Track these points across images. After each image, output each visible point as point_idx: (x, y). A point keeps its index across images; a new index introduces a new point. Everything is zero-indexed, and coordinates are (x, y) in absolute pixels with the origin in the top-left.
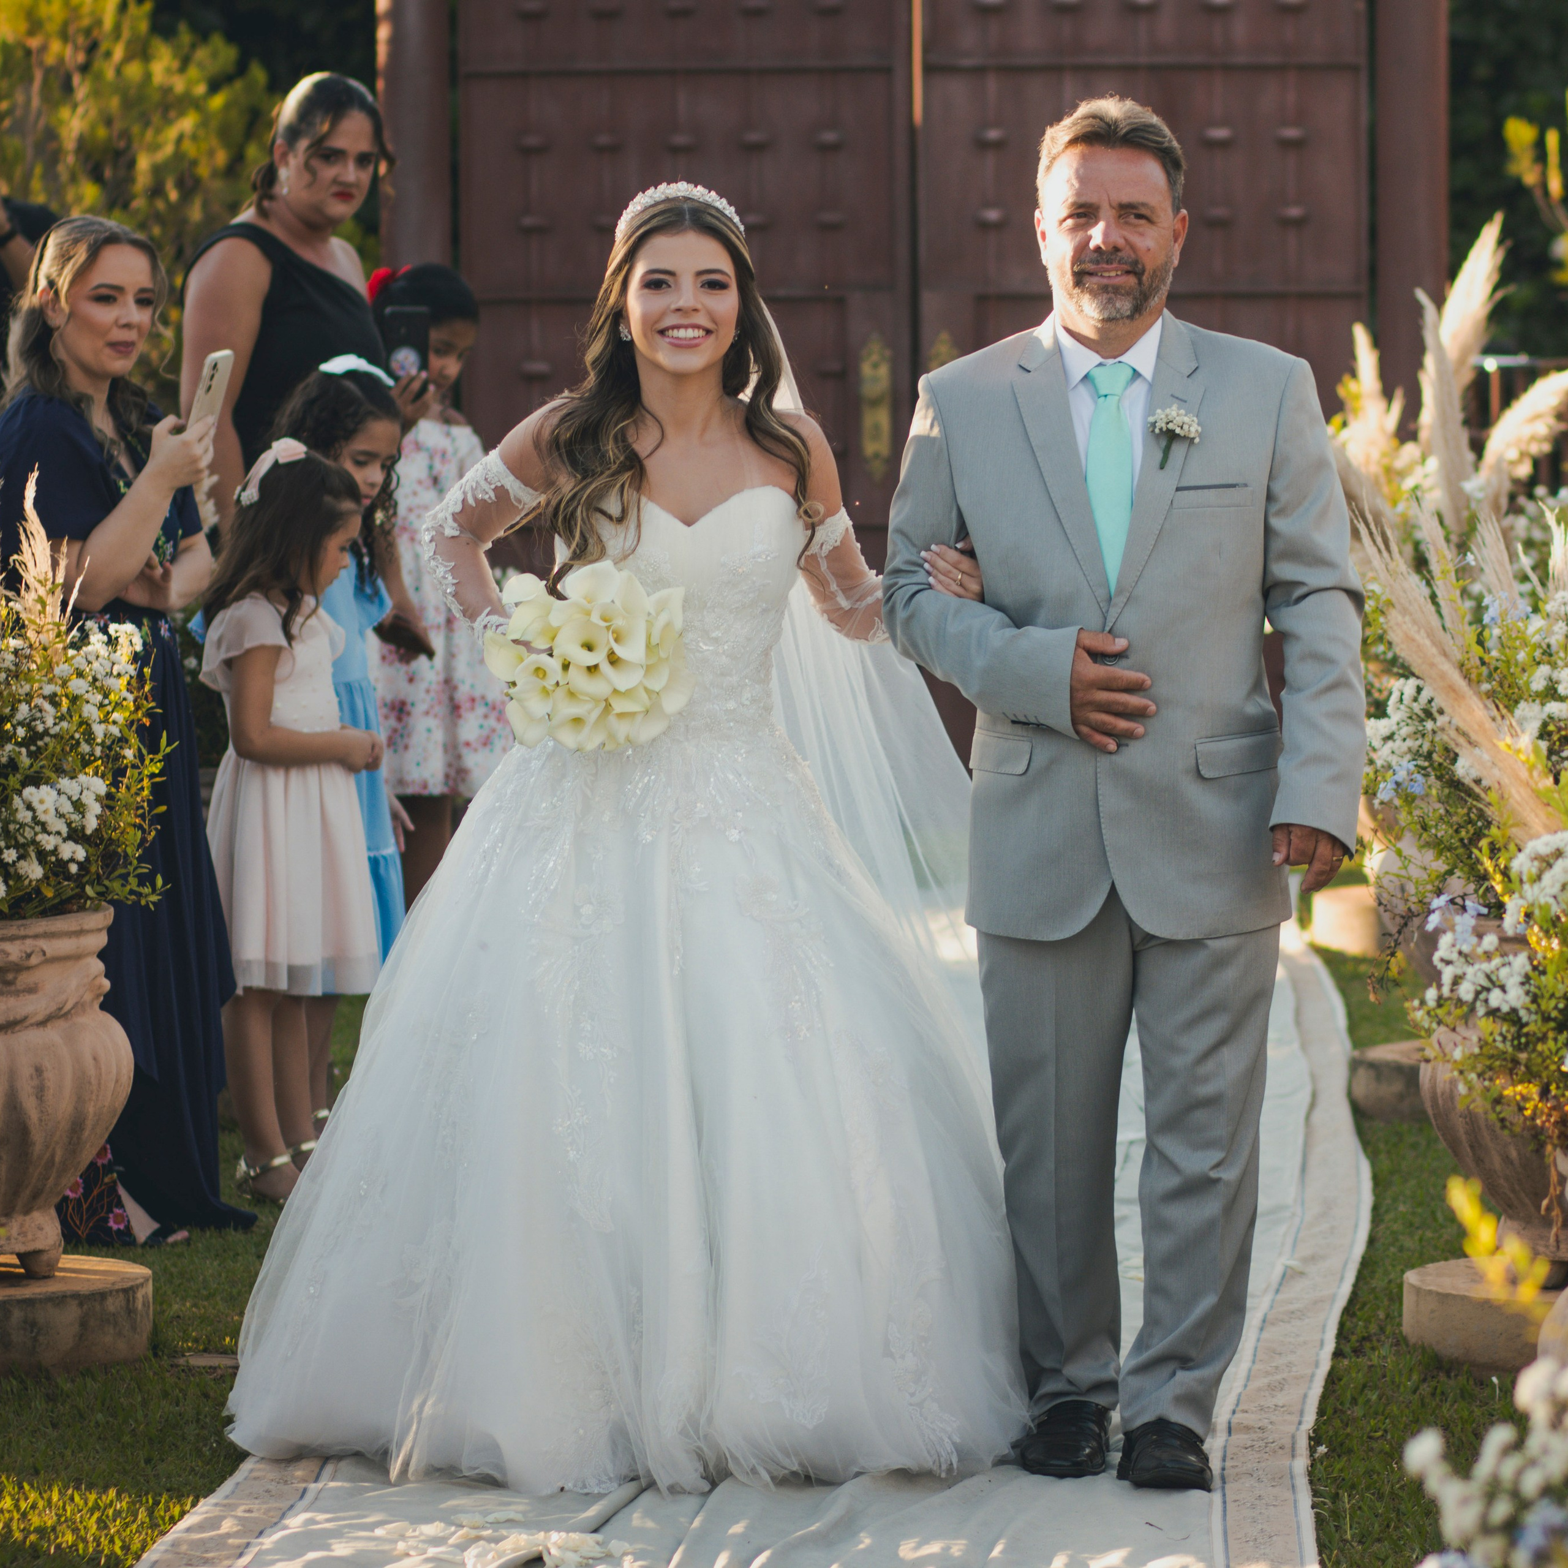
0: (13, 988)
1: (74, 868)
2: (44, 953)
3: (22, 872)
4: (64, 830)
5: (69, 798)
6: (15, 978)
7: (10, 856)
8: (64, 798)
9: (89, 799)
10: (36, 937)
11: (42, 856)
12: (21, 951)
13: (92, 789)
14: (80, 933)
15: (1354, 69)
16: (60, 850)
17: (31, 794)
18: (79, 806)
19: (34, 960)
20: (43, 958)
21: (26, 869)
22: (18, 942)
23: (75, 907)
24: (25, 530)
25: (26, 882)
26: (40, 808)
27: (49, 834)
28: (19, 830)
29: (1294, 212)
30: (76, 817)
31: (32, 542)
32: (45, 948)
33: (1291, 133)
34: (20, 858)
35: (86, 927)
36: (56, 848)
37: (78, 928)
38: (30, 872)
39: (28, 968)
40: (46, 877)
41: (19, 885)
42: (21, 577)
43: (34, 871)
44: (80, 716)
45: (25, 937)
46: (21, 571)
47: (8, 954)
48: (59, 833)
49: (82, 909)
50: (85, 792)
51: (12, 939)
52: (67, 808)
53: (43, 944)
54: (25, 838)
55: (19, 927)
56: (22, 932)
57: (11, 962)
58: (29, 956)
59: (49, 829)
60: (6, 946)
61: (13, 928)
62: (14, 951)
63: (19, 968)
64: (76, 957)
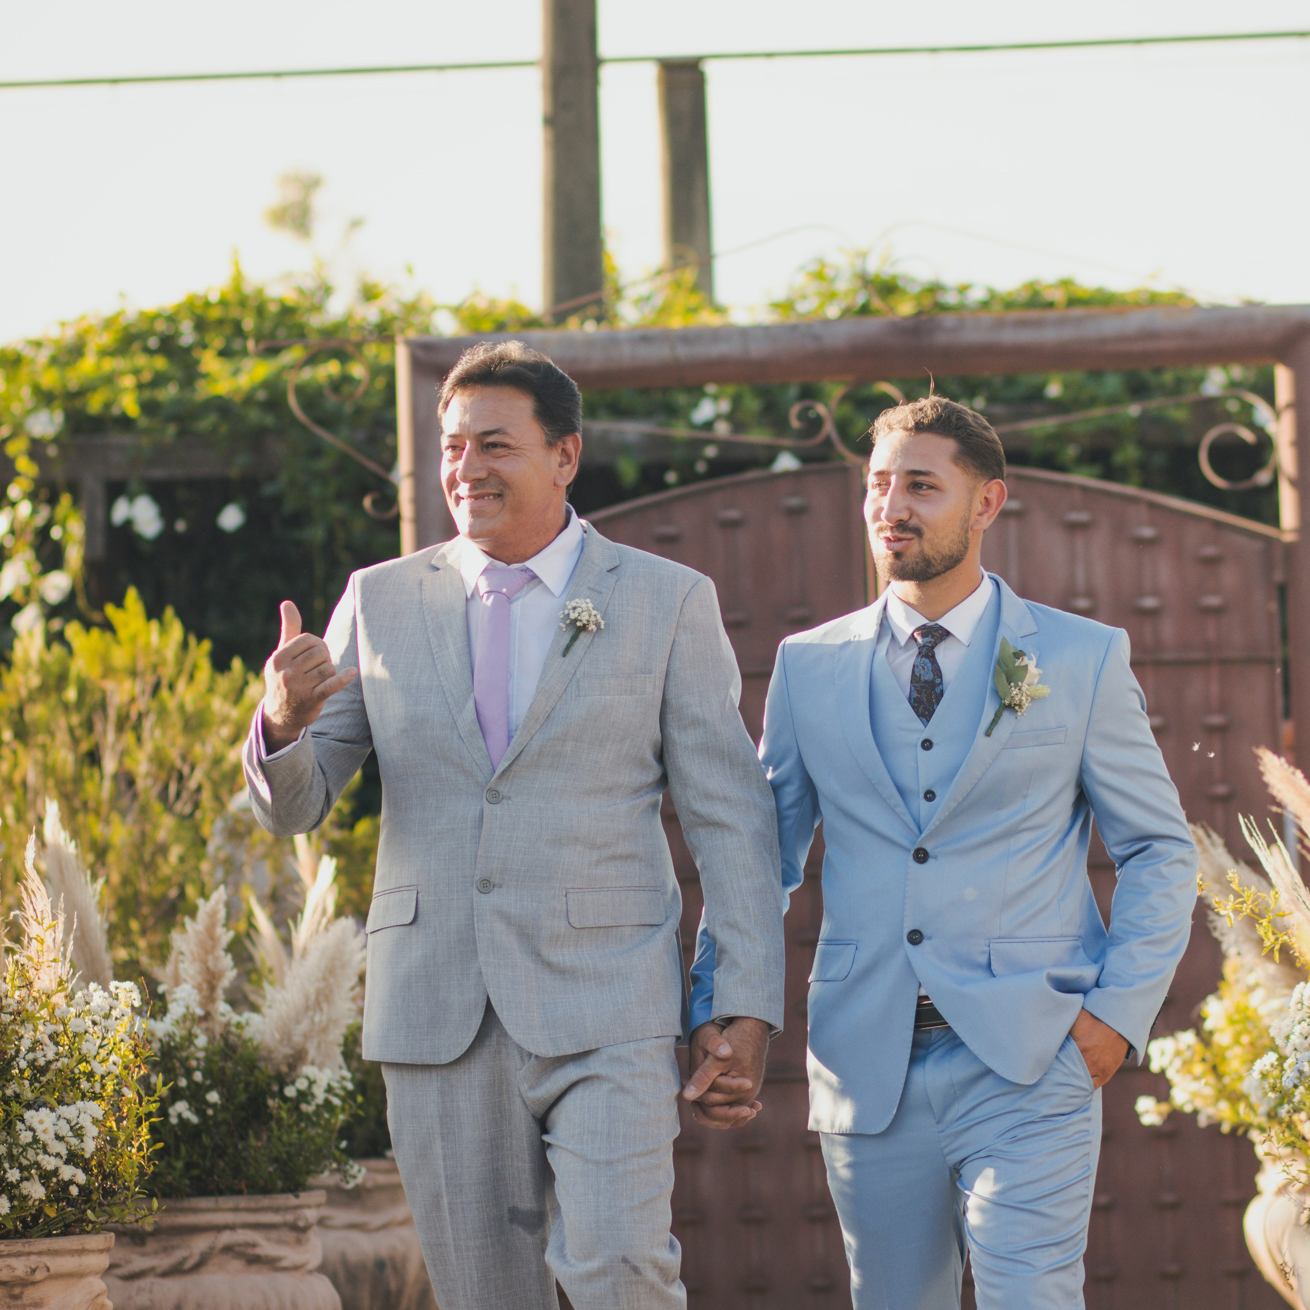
0: (19, 1302)
1: (74, 1190)
2: (48, 1270)
3: (25, 1192)
4: (64, 1152)
5: (68, 1122)
6: (22, 1293)
7: (13, 1175)
8: (63, 1122)
9: (85, 1121)
10: (40, 1253)
11: (46, 1177)
12: (26, 1266)
13: (89, 1112)
14: (82, 1252)
15: (1270, 662)
16: (60, 1171)
17: (32, 1117)
18: (78, 1132)
19: (39, 1276)
20: (47, 1274)
21: (30, 1189)
22: (23, 1258)
23: (78, 1230)
24: (26, 888)
25: (30, 1203)
26: (39, 1128)
27: (49, 1155)
28: (22, 1153)
29: (1221, 789)
30: (74, 1141)
31: (34, 900)
32: (49, 1264)
33: (1216, 720)
34: (23, 1179)
35: (87, 1247)
36: (57, 1169)
37: (80, 1247)
38: (33, 1191)
39: (33, 1283)
40: (49, 1200)
41: (24, 1204)
42: (25, 931)
43: (36, 1191)
44: (80, 1054)
45: (29, 1254)
46: (24, 925)
47: (14, 1269)
48: (58, 1155)
49: (83, 1232)
50: (82, 1114)
51: (18, 1255)
52: (65, 1130)
53: (46, 1260)
54: (28, 1159)
55: (23, 1244)
56: (27, 1249)
57: (16, 1277)
58: (34, 1271)
59: (49, 1150)
60: (13, 1262)
61: (18, 1246)
62: (20, 1266)
63: (25, 1283)
64: (78, 1275)
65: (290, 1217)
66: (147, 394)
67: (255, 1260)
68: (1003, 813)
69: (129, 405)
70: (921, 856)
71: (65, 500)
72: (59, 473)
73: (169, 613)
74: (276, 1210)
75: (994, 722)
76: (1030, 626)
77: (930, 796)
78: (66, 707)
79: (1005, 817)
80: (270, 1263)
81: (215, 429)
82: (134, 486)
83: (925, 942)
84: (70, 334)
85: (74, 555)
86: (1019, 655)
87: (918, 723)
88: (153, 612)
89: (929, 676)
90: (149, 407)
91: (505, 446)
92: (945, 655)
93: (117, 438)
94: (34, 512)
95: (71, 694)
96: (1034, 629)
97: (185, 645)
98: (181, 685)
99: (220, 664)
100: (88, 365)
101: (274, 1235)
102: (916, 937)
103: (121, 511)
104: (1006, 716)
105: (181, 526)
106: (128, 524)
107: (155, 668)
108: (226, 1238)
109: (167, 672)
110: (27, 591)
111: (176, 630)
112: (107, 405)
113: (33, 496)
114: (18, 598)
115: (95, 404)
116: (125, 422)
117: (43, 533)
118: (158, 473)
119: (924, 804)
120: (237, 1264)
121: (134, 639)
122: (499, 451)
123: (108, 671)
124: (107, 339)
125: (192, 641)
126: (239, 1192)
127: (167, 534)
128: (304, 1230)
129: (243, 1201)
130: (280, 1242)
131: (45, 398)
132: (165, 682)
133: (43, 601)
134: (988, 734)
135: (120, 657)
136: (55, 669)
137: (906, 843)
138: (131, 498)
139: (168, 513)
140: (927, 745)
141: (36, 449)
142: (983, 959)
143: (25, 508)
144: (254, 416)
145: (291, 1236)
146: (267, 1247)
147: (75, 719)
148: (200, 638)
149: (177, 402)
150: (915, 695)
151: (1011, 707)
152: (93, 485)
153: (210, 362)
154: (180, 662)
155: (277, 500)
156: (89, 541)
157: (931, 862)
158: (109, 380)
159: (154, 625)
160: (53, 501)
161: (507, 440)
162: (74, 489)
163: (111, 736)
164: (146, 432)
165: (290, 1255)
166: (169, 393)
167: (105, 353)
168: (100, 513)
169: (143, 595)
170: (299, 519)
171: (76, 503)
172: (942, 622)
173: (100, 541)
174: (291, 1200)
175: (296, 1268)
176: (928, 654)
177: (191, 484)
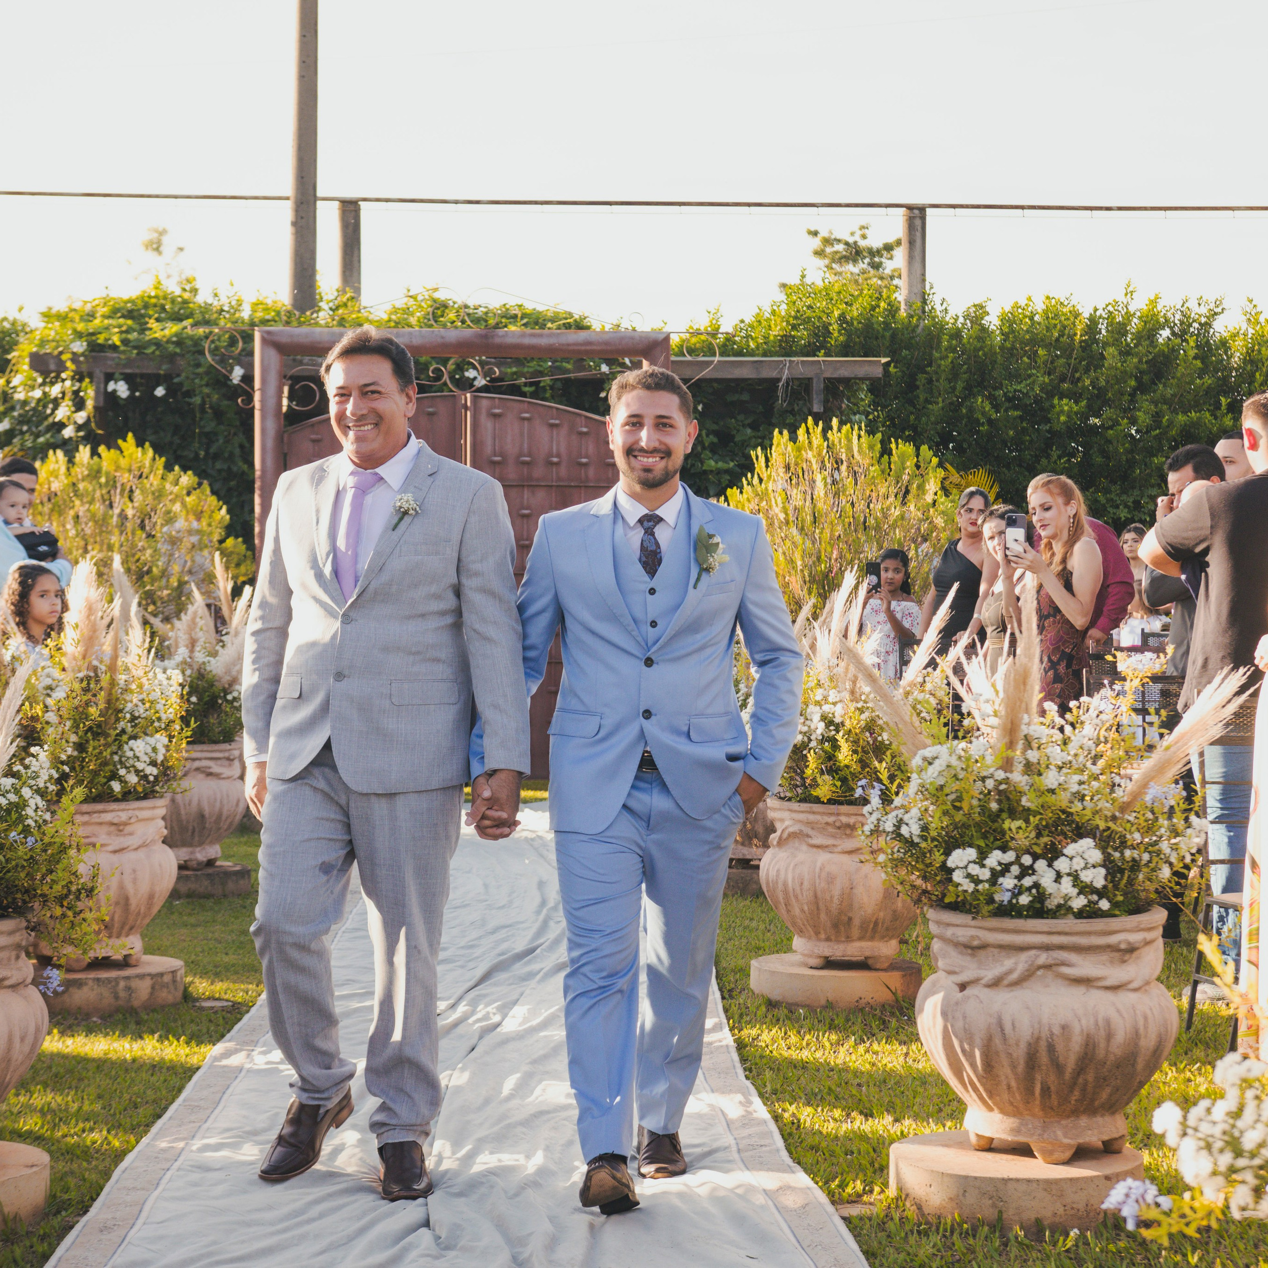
0: (123, 833)
1: (151, 778)
2: (137, 817)
3: (128, 779)
4: (148, 761)
5: (150, 746)
6: (124, 828)
7: (123, 772)
8: (148, 746)
9: (159, 747)
10: (134, 809)
11: (137, 772)
12: (127, 815)
13: (160, 742)
14: (154, 808)
17: (133, 744)
18: (155, 750)
19: (133, 820)
20: (137, 819)
21: (130, 778)
22: (125, 812)
23: (152, 796)
25: (130, 784)
26: (137, 750)
27: (141, 762)
28: (127, 760)
30: (153, 755)
34: (127, 773)
36: (144, 769)
37: (153, 806)
39: (130, 824)
40: (139, 782)
41: (127, 785)
43: (133, 779)
44: (155, 709)
45: (129, 810)
47: (121, 817)
48: (145, 762)
49: (155, 797)
50: (157, 743)
51: (123, 810)
52: (149, 750)
53: (137, 813)
54: (130, 764)
55: (127, 805)
56: (128, 807)
57: (122, 821)
58: (130, 818)
59: (141, 760)
60: (120, 813)
61: (123, 805)
62: (124, 816)
63: (126, 824)
64: (152, 819)
65: (226, 755)
66: (124, 336)
67: (210, 774)
68: (698, 636)
69: (116, 340)
70: (649, 662)
71: (87, 380)
72: (84, 368)
73: (147, 444)
74: (221, 751)
75: (698, 580)
76: (709, 516)
77: (654, 624)
78: (101, 486)
79: (699, 638)
80: (217, 776)
81: (153, 353)
82: (117, 376)
83: (653, 718)
84: (88, 307)
85: (90, 404)
86: (711, 536)
87: (646, 578)
88: (140, 443)
89: (654, 548)
90: (125, 342)
91: (379, 392)
92: (662, 534)
93: (110, 354)
94: (73, 385)
95: (103, 480)
96: (711, 518)
97: (154, 459)
98: (151, 477)
99: (168, 467)
100: (97, 322)
101: (219, 762)
102: (647, 714)
103: (111, 386)
104: (704, 576)
105: (137, 394)
106: (115, 391)
107: (139, 468)
108: (197, 764)
109: (146, 471)
110: (69, 418)
111: (150, 452)
112: (106, 340)
113: (73, 378)
114: (65, 421)
115: (101, 339)
116: (114, 347)
117: (76, 393)
118: (128, 371)
119: (650, 628)
120: (201, 776)
121: (131, 455)
122: (375, 395)
123: (118, 468)
124: (105, 310)
125: (157, 457)
126: (204, 743)
127: (131, 397)
128: (232, 760)
129: (205, 747)
130: (222, 766)
131: (79, 335)
132: (144, 475)
133: (75, 423)
134: (695, 587)
135: (123, 463)
136: (95, 467)
137: (640, 655)
138: (116, 382)
139: (132, 388)
140: (652, 591)
141: (75, 358)
142: (685, 729)
143: (68, 383)
144: (171, 348)
145: (226, 763)
146: (216, 768)
147: (104, 491)
148: (160, 457)
149: (137, 340)
150: (644, 559)
151: (707, 570)
152: (99, 374)
153: (152, 324)
154: (152, 466)
155: (181, 384)
156: (96, 399)
157: (655, 666)
158: (107, 328)
159: (140, 449)
160: (81, 380)
161: (380, 389)
162: (91, 375)
163: (118, 497)
164: (124, 352)
165: (226, 772)
166: (133, 336)
167: (104, 317)
168: (102, 386)
169: (135, 435)
170: (189, 394)
171: (91, 382)
172: (658, 512)
173: (101, 399)
174: (226, 746)
175: (228, 778)
176: (650, 532)
177: (142, 376)
